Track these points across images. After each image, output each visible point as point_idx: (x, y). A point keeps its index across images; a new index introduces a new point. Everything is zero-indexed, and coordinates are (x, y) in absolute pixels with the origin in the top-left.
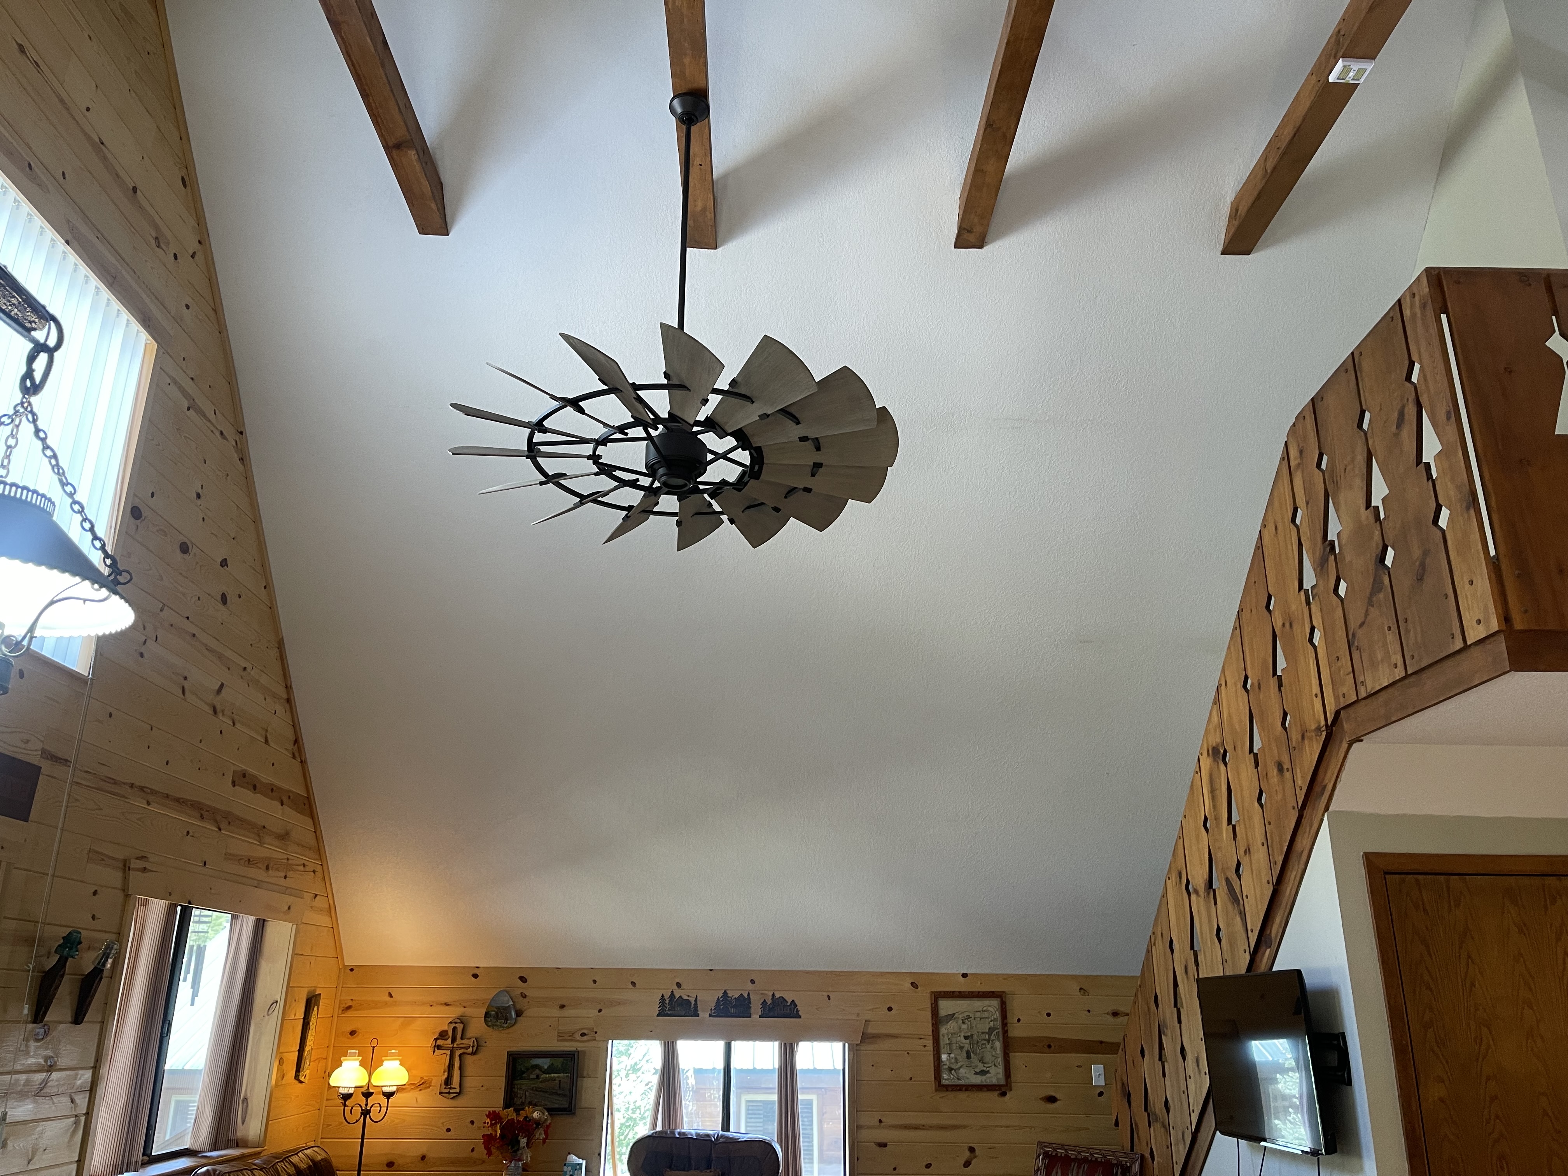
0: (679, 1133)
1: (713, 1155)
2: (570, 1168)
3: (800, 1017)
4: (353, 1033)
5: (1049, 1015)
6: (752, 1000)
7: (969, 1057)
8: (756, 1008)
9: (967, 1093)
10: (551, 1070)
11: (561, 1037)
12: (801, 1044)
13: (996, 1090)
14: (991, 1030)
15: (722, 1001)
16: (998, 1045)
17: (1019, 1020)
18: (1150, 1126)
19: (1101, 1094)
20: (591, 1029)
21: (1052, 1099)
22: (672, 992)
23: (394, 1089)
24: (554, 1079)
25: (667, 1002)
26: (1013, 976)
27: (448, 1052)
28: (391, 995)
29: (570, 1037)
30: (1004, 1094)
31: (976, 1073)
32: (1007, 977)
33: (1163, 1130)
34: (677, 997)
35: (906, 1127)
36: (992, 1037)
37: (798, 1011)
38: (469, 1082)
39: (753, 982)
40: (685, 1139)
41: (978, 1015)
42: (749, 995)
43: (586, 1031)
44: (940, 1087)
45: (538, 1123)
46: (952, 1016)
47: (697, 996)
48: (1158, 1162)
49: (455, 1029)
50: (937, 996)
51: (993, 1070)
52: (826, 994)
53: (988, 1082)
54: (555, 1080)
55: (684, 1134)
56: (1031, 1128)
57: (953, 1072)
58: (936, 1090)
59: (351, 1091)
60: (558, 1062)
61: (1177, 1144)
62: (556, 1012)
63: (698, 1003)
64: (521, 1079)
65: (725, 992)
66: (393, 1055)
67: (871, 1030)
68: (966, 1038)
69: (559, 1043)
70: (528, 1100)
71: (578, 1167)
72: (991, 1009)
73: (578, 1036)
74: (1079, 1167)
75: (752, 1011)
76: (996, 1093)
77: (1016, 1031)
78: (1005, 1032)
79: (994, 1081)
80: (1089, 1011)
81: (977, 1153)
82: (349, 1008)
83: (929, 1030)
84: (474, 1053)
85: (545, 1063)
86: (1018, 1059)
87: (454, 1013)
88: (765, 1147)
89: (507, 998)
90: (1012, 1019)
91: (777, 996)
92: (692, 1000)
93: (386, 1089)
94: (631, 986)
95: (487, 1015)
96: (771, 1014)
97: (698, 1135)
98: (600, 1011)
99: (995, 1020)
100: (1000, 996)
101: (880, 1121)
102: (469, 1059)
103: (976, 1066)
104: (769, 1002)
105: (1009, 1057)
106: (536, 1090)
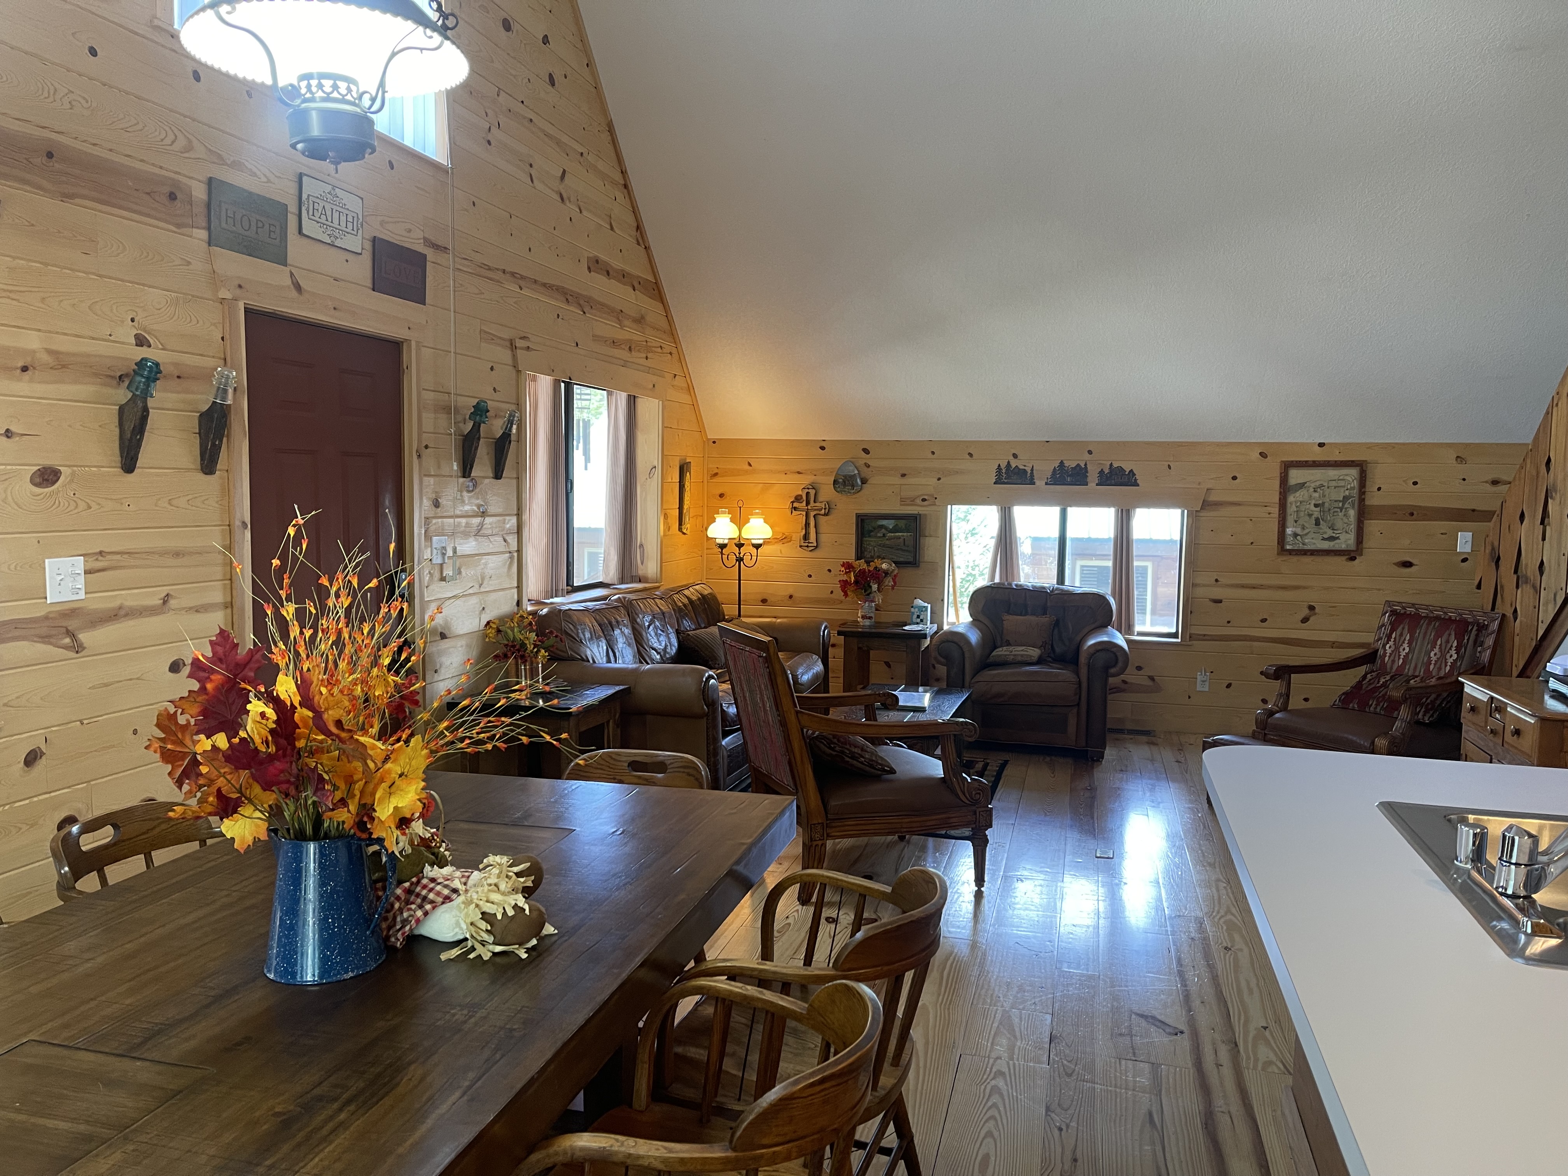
0: (1016, 585)
1: (1049, 604)
2: (916, 610)
3: (1138, 485)
4: (721, 495)
5: (1415, 483)
6: (1088, 470)
7: (1317, 523)
8: (1093, 476)
9: (1312, 558)
10: (895, 530)
11: (903, 501)
12: (1138, 511)
13: (1344, 555)
14: (1346, 498)
15: (1058, 470)
16: (1352, 513)
17: (1379, 489)
18: (1517, 587)
19: (1465, 560)
20: (932, 496)
21: (1407, 564)
22: (1009, 462)
23: (761, 542)
24: (899, 538)
25: (1004, 471)
26: (1377, 445)
27: (804, 513)
28: (750, 465)
29: (912, 501)
30: (1353, 559)
31: (1324, 539)
32: (1370, 446)
33: (1532, 591)
34: (1013, 466)
35: (1243, 586)
36: (1346, 506)
37: (1136, 480)
38: (823, 538)
39: (1090, 452)
40: (1022, 590)
41: (1334, 484)
42: (1086, 465)
43: (926, 497)
44: (1282, 550)
45: (886, 573)
46: (1302, 486)
47: (1033, 466)
48: (1521, 622)
49: (808, 493)
50: (1288, 466)
51: (1343, 537)
52: (1167, 464)
53: (1337, 547)
55: (1021, 585)
56: (1379, 590)
57: (1299, 538)
58: (1278, 554)
59: (726, 541)
60: (902, 523)
61: (1547, 603)
62: (898, 480)
63: (1034, 472)
64: (870, 536)
65: (1062, 462)
66: (757, 514)
67: (1213, 498)
68: (1316, 506)
69: (902, 508)
70: (877, 554)
71: (924, 609)
72: (1349, 478)
73: (919, 501)
74: (1429, 624)
75: (1089, 479)
76: (1344, 558)
77: (1374, 499)
78: (1362, 500)
79: (1343, 547)
80: (1464, 480)
81: (1317, 610)
82: (716, 474)
83: (1276, 499)
84: (826, 515)
85: (890, 524)
86: (1373, 526)
87: (806, 480)
88: (1100, 599)
89: (852, 468)
90: (1371, 487)
91: (1115, 465)
92: (1028, 469)
93: (754, 542)
94: (968, 457)
95: (835, 482)
96: (1109, 482)
97: (1033, 587)
98: (939, 479)
99: (1353, 488)
100: (1361, 466)
101: (1217, 580)
102: (822, 520)
103: (1326, 533)
104: (1107, 471)
105: (1363, 523)
106: (884, 546)
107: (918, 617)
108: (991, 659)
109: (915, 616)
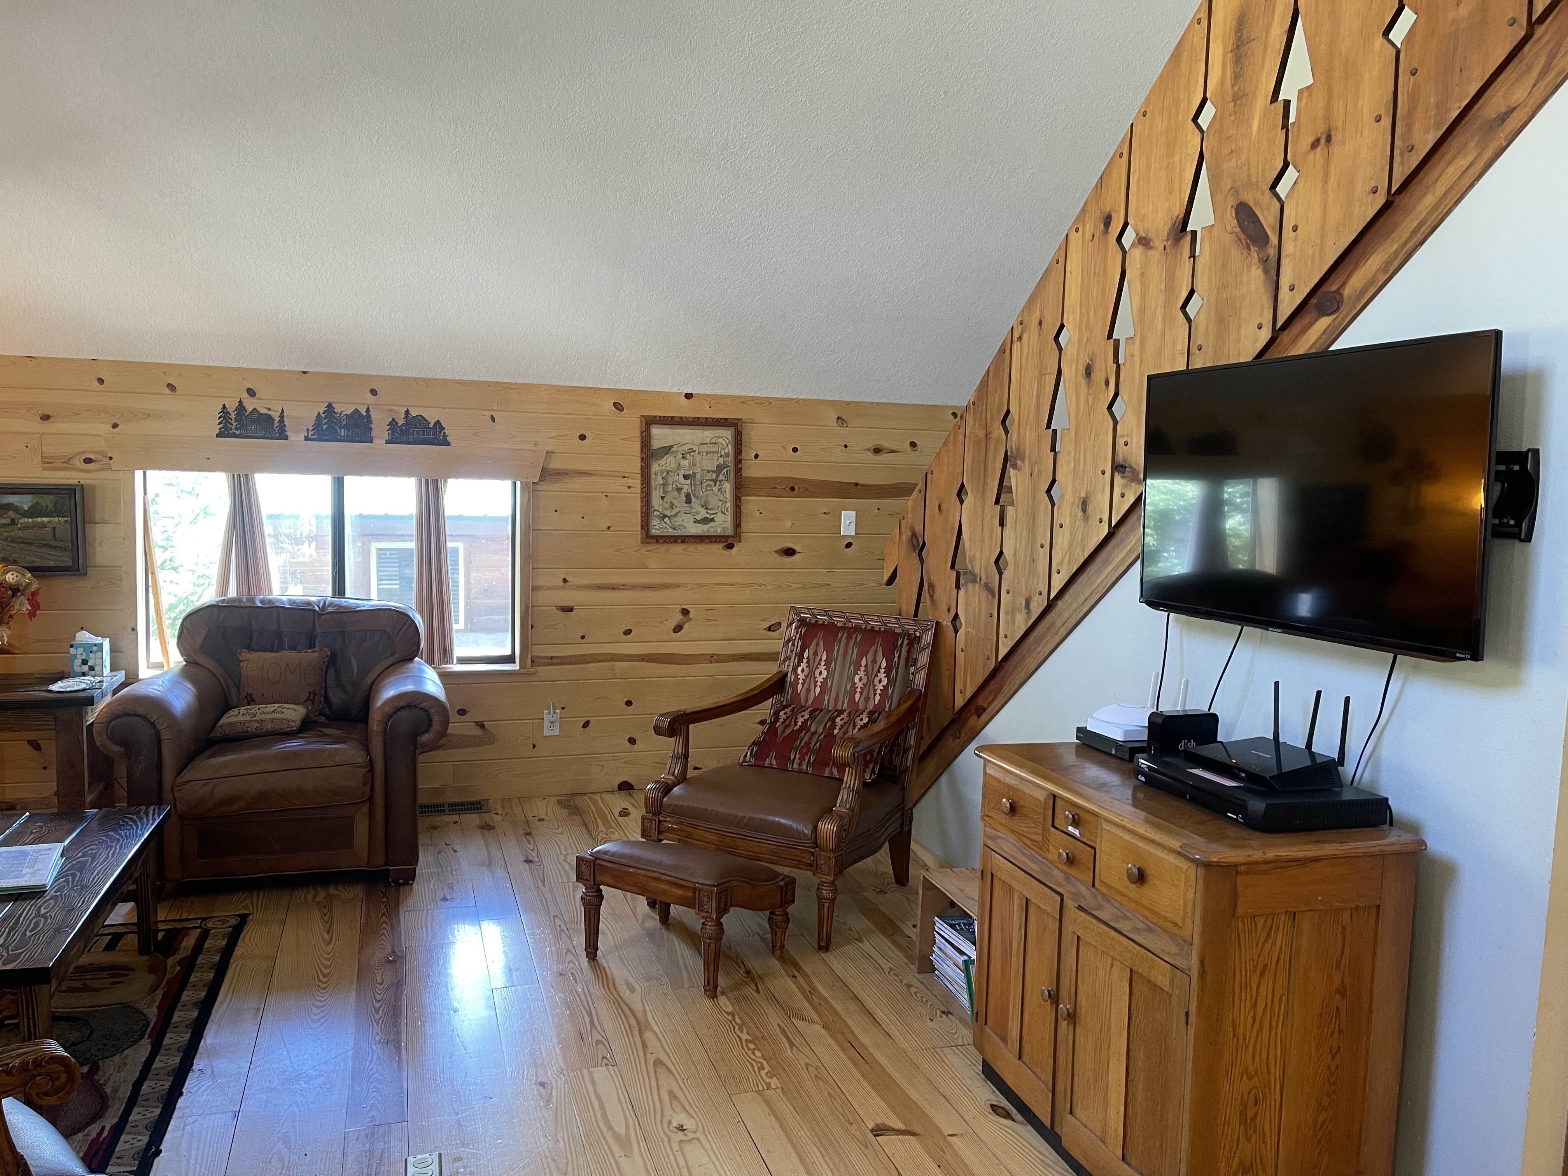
0: (262, 601)
1: (318, 630)
2: (80, 650)
3: (449, 444)
5: (795, 450)
6: (373, 419)
7: (688, 501)
8: (380, 429)
9: (683, 546)
10: (35, 511)
11: (47, 462)
12: (451, 482)
13: (720, 542)
14: (720, 468)
15: (325, 418)
16: (728, 487)
17: (756, 456)
18: (958, 586)
19: (849, 545)
20: (103, 454)
21: (790, 552)
22: (240, 401)
24: (43, 526)
25: (233, 417)
26: (752, 399)
29: (67, 463)
30: (730, 546)
31: (696, 522)
32: (744, 401)
34: (250, 409)
35: (600, 587)
36: (721, 477)
37: (445, 436)
39: (374, 392)
40: (274, 610)
41: (705, 448)
42: (368, 411)
43: (92, 456)
44: (649, 537)
45: (15, 590)
46: (667, 450)
47: (283, 410)
48: (967, 633)
50: (649, 422)
51: (719, 518)
52: (489, 414)
53: (712, 532)
54: (45, 526)
55: (270, 601)
56: (761, 585)
57: (666, 519)
58: (643, 542)
60: (47, 501)
62: (36, 426)
63: (285, 419)
65: (330, 406)
67: (554, 465)
68: (686, 477)
69: (47, 473)
71: (95, 648)
72: (720, 440)
73: (78, 463)
74: (849, 638)
75: (374, 434)
76: (721, 545)
77: (752, 470)
78: (738, 471)
79: (719, 531)
80: (846, 446)
81: (691, 615)
83: (637, 466)
85: (24, 502)
86: (752, 504)
88: (401, 618)
90: (748, 454)
91: (414, 413)
92: (276, 416)
94: (167, 391)
96: (405, 439)
97: (292, 602)
98: (115, 426)
99: (727, 455)
100: (735, 426)
101: (565, 581)
103: (697, 513)
104: (401, 422)
105: (740, 500)
106: (13, 541)
107: (85, 662)
108: (217, 732)
109: (78, 662)
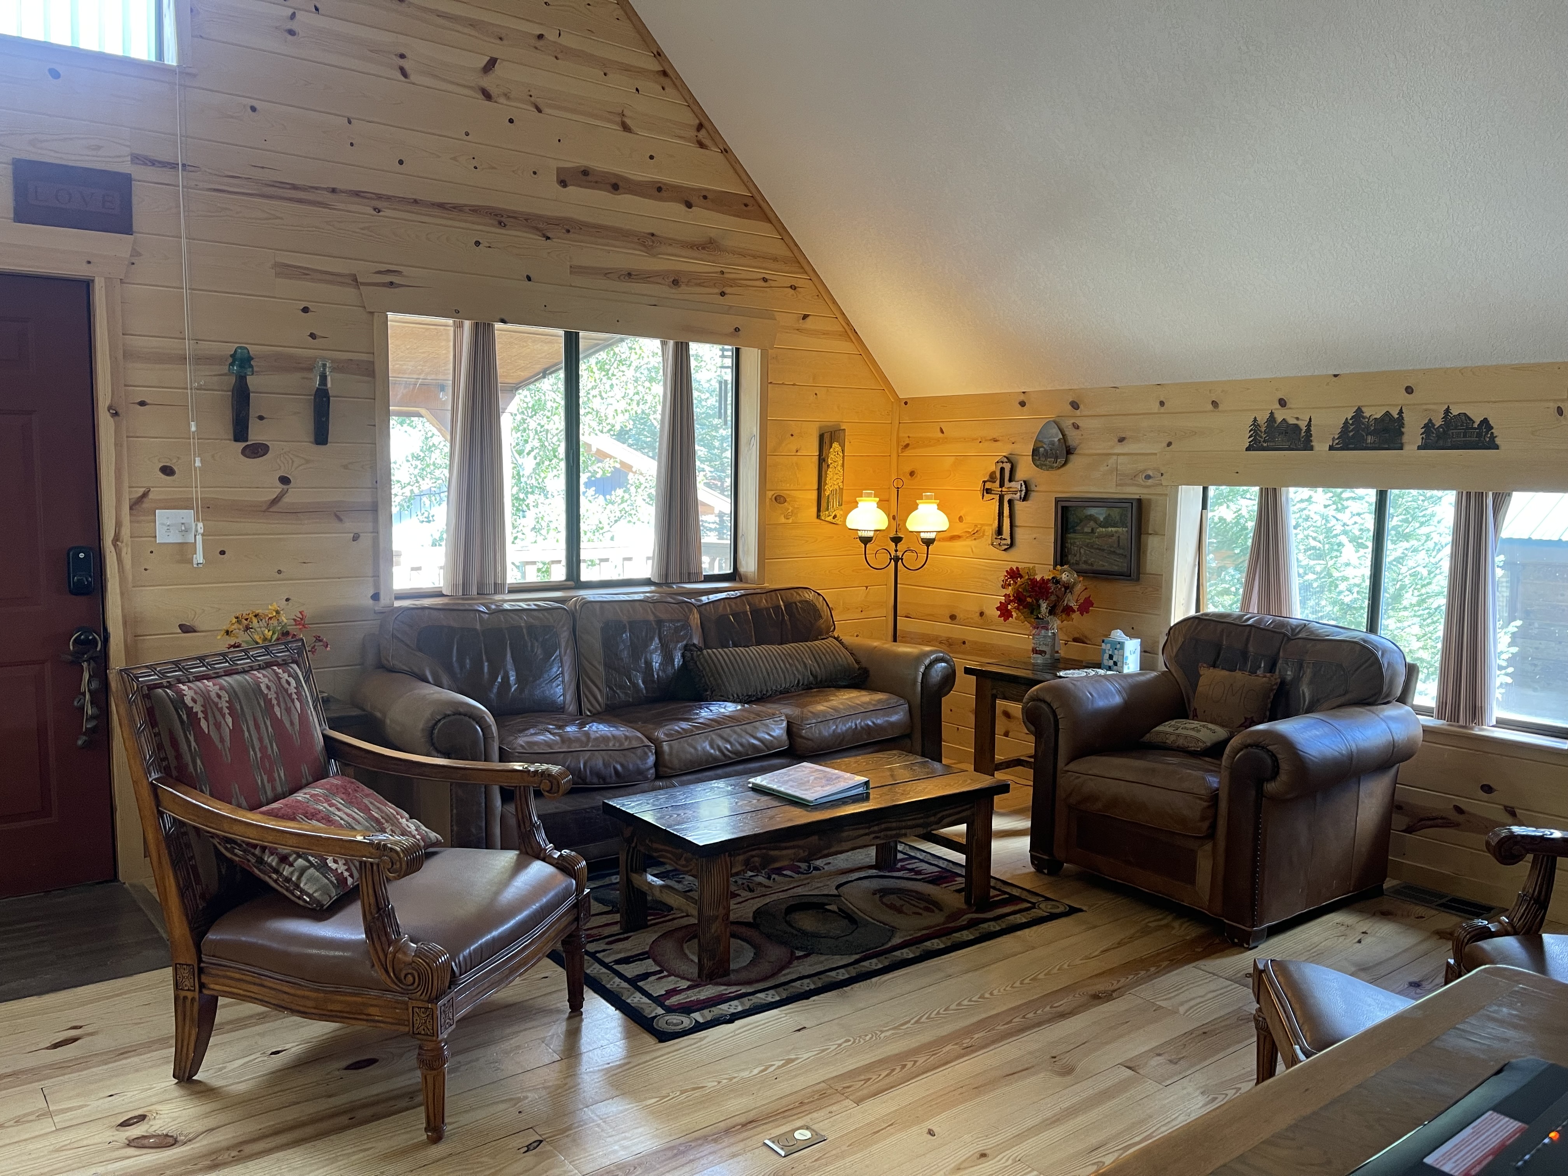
1: (1284, 655)
2: (1109, 646)
3: (1497, 447)
4: (912, 474)
6: (1405, 422)
8: (1413, 433)
10: (1107, 523)
11: (1120, 479)
15: (1352, 425)
20: (1157, 471)
22: (1272, 413)
23: (932, 536)
24: (1111, 535)
25: (1263, 429)
27: (997, 497)
28: (942, 432)
29: (1133, 479)
34: (1279, 420)
37: (1493, 437)
38: (1020, 534)
39: (1409, 390)
42: (1401, 412)
43: (1150, 473)
45: (1067, 587)
47: (1310, 419)
49: (1002, 469)
52: (1553, 406)
54: (1113, 536)
59: (871, 534)
60: (1115, 513)
62: (1114, 448)
63: (1312, 428)
64: (1075, 532)
65: (1359, 411)
66: (928, 498)
69: (1120, 489)
70: (1084, 559)
71: (1118, 646)
73: (1140, 479)
75: (1405, 439)
82: (907, 446)
84: (1025, 499)
85: (1100, 513)
87: (1003, 451)
89: (1055, 430)
91: (1455, 411)
92: (1303, 425)
93: (923, 535)
94: (1210, 407)
95: (1035, 452)
96: (1441, 443)
98: (1169, 444)
102: (1019, 506)
104: (1438, 422)
106: (1092, 547)
107: (1111, 657)
109: (1106, 656)
